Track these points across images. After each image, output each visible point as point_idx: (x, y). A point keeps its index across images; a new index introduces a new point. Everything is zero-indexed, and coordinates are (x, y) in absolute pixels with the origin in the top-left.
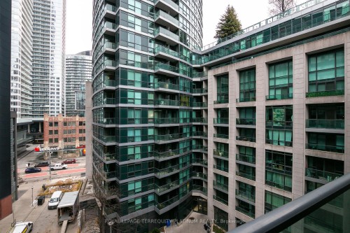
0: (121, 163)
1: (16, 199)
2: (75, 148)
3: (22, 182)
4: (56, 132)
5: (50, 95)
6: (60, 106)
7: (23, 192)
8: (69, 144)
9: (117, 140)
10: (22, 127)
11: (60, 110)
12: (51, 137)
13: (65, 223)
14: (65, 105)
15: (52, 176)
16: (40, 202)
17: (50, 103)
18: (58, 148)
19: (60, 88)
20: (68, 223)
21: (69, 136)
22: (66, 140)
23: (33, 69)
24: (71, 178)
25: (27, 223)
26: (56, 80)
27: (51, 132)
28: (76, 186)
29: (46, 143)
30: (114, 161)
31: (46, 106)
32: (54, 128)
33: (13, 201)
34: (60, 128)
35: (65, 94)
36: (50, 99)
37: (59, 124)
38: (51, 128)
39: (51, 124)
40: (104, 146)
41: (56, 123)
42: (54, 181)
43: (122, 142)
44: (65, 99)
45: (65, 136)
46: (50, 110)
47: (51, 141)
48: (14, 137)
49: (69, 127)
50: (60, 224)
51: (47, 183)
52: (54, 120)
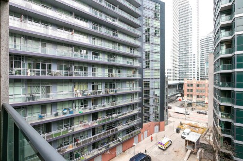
0: (236, 124)
1: (167, 124)
2: (204, 103)
3: (170, 116)
4: (192, 90)
5: (189, 66)
6: (196, 73)
7: (171, 122)
8: (200, 99)
9: (233, 102)
10: (174, 86)
11: (196, 76)
12: (188, 93)
13: (189, 151)
14: (199, 72)
15: (187, 118)
16: (178, 131)
17: (189, 71)
18: (193, 101)
19: (196, 61)
20: (191, 153)
21: (200, 94)
22: (198, 96)
23: (180, 52)
24: (199, 123)
25: (169, 139)
26: (193, 56)
27: (188, 90)
28: (201, 130)
29: (185, 96)
30: (230, 121)
31: (187, 74)
32: (190, 88)
33: (165, 125)
34: (194, 88)
35: (199, 65)
36: (189, 69)
37: (194, 85)
38: (188, 88)
39: (188, 86)
40: (220, 105)
41: (192, 85)
42: (187, 122)
43: (237, 105)
44: (200, 68)
45: (198, 94)
46: (189, 76)
47: (188, 96)
48: (167, 91)
49: (200, 88)
50: (187, 150)
51: (183, 122)
52: (190, 82)
